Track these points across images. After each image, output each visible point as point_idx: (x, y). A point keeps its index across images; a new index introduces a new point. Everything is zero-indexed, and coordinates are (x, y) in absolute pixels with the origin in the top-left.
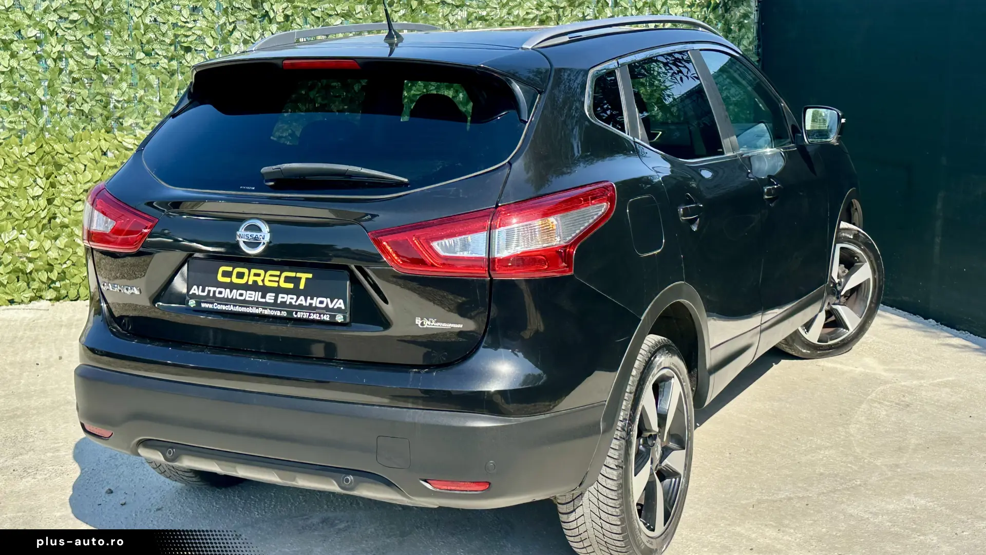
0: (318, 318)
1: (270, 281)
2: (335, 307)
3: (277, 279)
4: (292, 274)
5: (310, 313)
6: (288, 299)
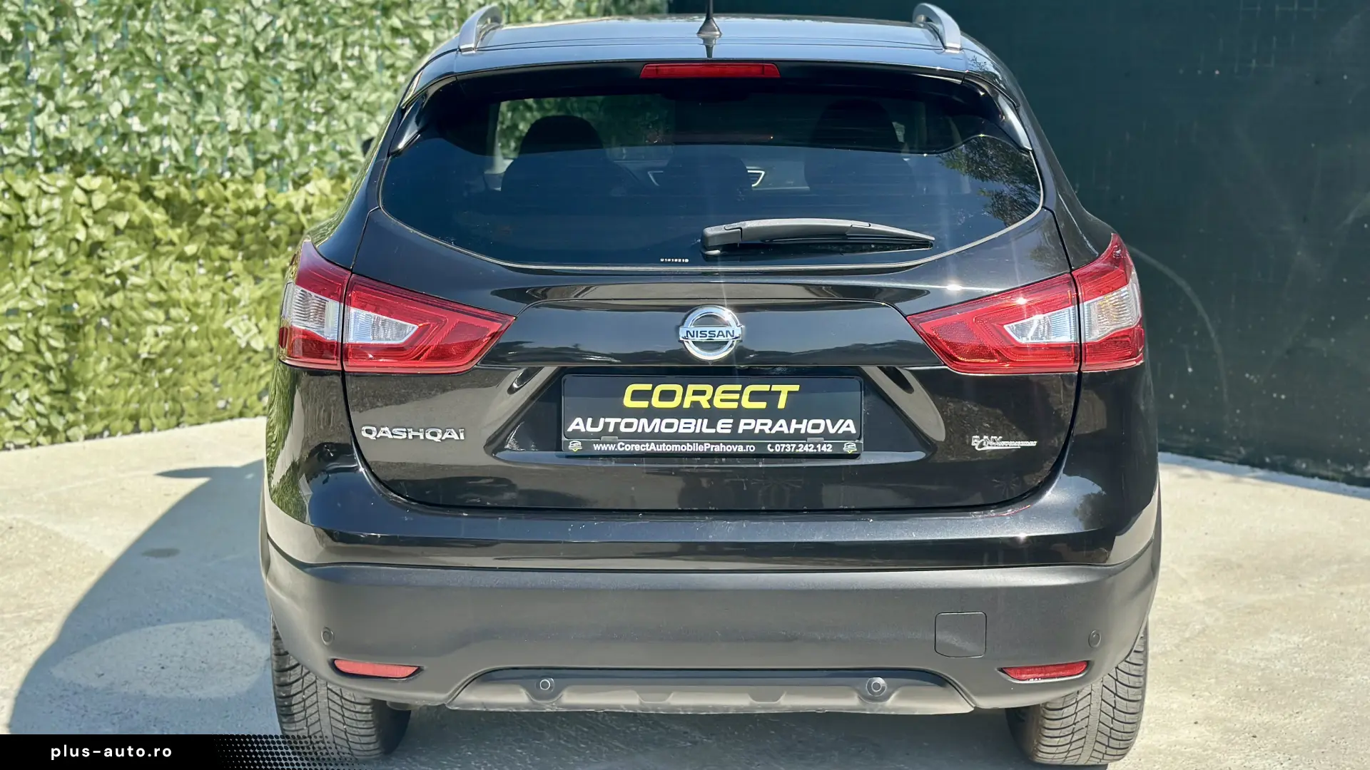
0: (811, 450)
1: (722, 400)
2: (840, 432)
3: (737, 396)
4: (766, 388)
5: (797, 444)
6: (758, 425)
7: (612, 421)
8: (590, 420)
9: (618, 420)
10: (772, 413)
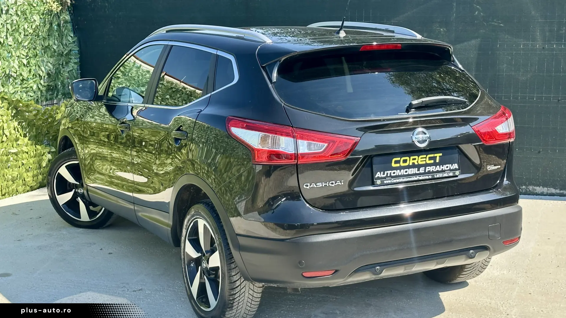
0: (447, 175)
1: (421, 161)
2: (454, 168)
3: (425, 159)
4: (432, 155)
5: (443, 174)
6: (431, 169)
7: (389, 172)
8: (382, 173)
9: (391, 171)
10: (435, 164)
